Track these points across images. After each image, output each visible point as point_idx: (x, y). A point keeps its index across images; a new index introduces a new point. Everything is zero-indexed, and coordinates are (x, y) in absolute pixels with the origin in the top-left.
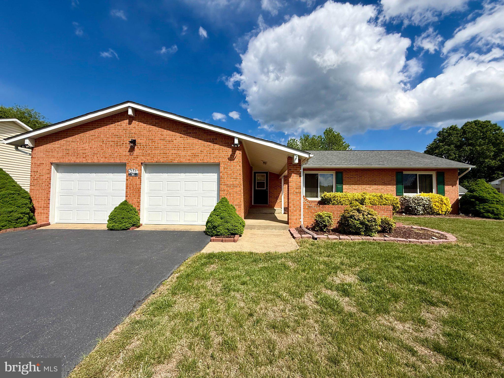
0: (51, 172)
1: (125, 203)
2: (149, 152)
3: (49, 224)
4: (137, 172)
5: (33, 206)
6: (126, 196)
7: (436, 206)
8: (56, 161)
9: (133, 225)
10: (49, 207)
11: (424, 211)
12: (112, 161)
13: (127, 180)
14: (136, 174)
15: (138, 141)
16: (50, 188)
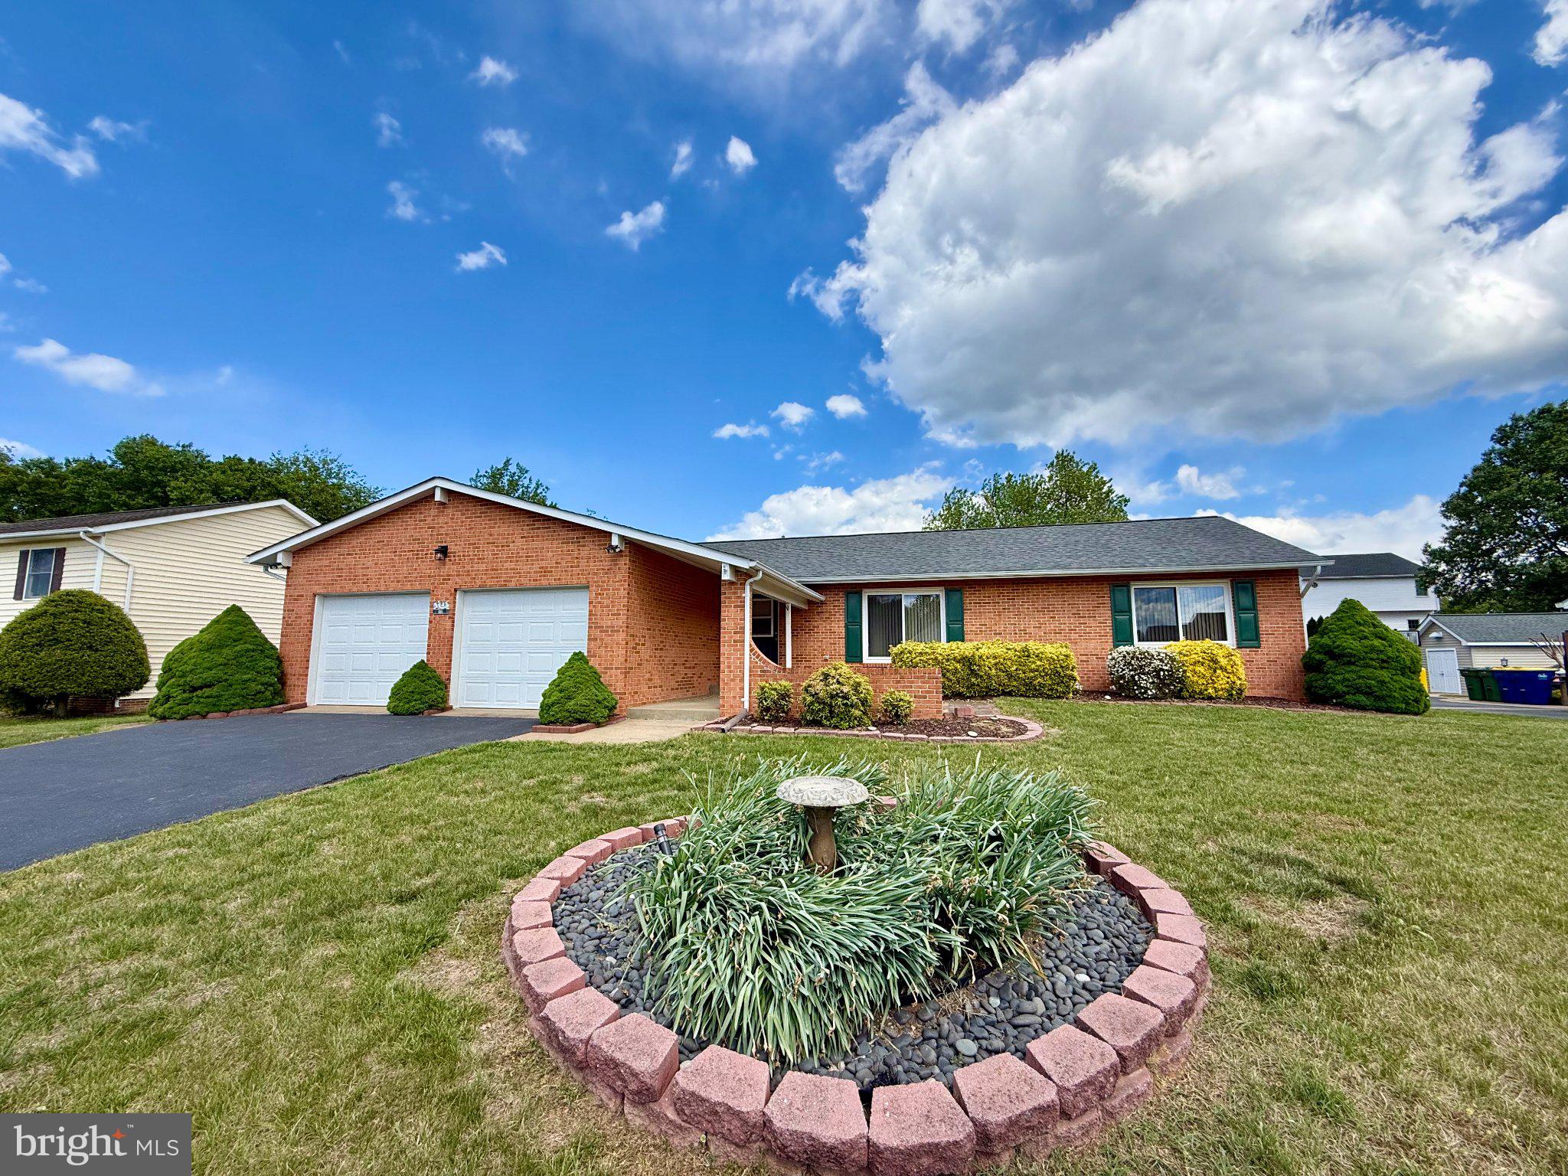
0: (313, 610)
1: (421, 666)
2: (468, 567)
3: (305, 706)
4: (447, 607)
5: (282, 672)
6: (428, 653)
7: (1196, 676)
8: (322, 591)
9: (431, 707)
10: (307, 675)
11: (1160, 689)
12: (408, 587)
13: (430, 622)
14: (445, 610)
15: (452, 548)
16: (310, 639)
